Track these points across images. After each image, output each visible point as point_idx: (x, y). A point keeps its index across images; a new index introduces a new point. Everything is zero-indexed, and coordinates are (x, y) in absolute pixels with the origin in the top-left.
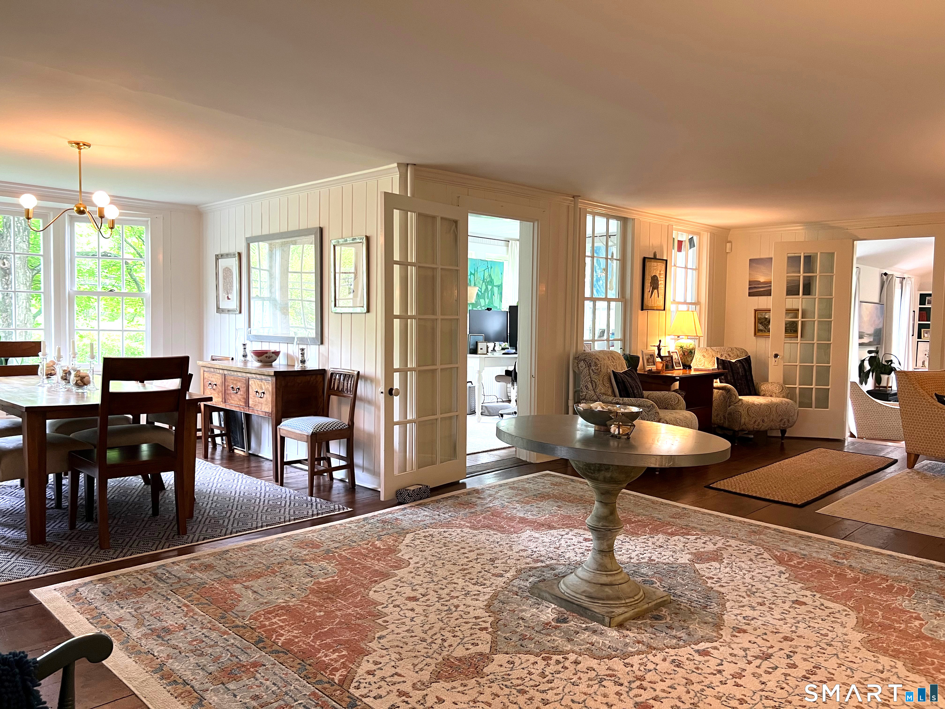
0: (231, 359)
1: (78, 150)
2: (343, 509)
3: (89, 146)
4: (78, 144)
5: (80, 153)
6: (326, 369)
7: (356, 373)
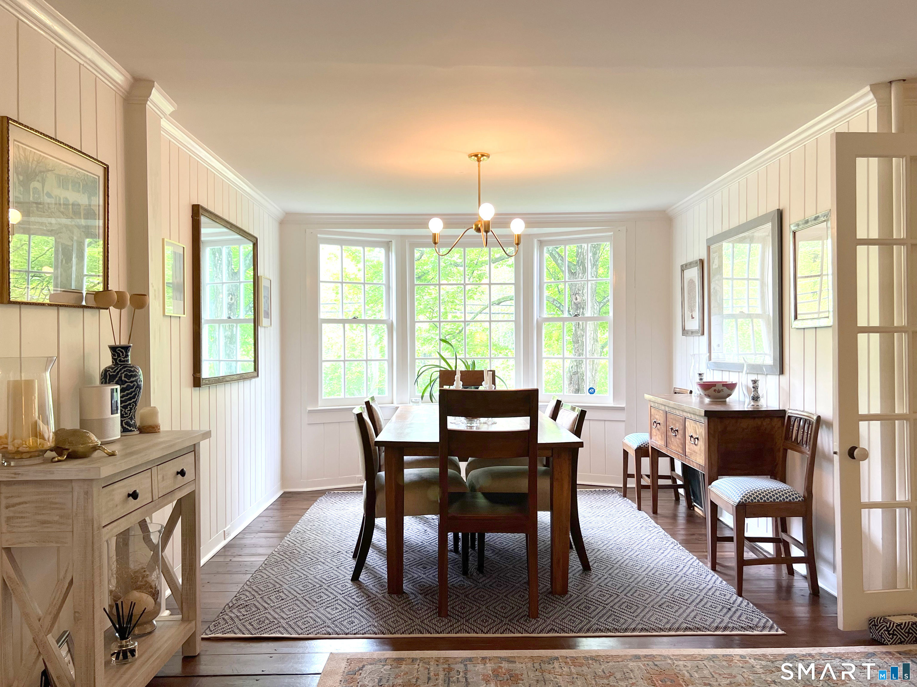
0: (689, 392)
1: (477, 163)
2: (772, 628)
3: (488, 156)
4: (476, 156)
5: (479, 166)
6: (786, 409)
7: (815, 418)
